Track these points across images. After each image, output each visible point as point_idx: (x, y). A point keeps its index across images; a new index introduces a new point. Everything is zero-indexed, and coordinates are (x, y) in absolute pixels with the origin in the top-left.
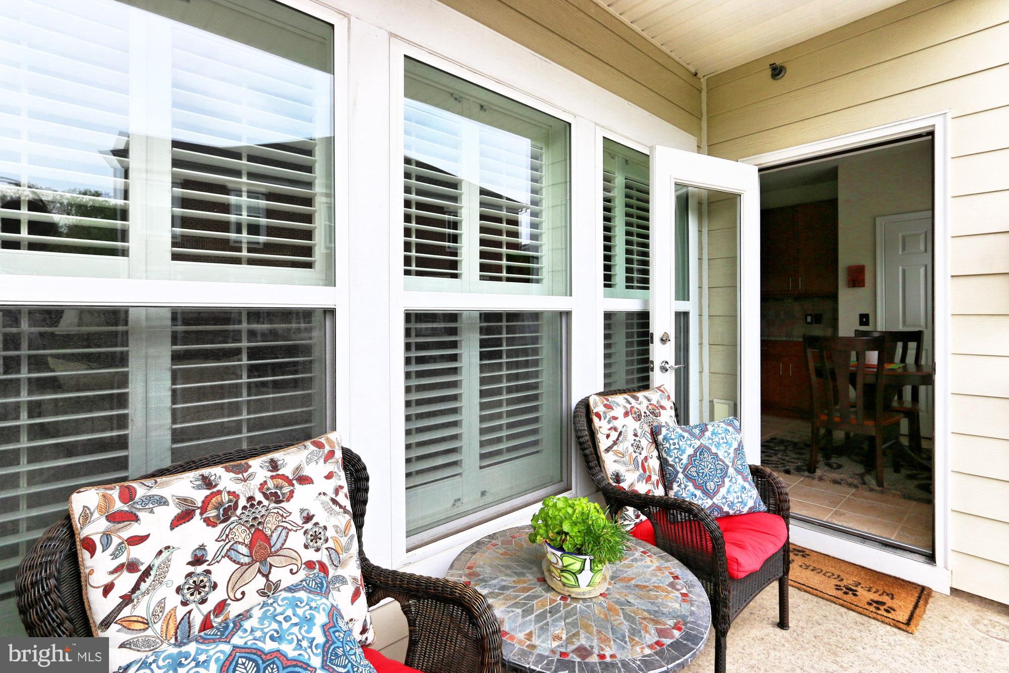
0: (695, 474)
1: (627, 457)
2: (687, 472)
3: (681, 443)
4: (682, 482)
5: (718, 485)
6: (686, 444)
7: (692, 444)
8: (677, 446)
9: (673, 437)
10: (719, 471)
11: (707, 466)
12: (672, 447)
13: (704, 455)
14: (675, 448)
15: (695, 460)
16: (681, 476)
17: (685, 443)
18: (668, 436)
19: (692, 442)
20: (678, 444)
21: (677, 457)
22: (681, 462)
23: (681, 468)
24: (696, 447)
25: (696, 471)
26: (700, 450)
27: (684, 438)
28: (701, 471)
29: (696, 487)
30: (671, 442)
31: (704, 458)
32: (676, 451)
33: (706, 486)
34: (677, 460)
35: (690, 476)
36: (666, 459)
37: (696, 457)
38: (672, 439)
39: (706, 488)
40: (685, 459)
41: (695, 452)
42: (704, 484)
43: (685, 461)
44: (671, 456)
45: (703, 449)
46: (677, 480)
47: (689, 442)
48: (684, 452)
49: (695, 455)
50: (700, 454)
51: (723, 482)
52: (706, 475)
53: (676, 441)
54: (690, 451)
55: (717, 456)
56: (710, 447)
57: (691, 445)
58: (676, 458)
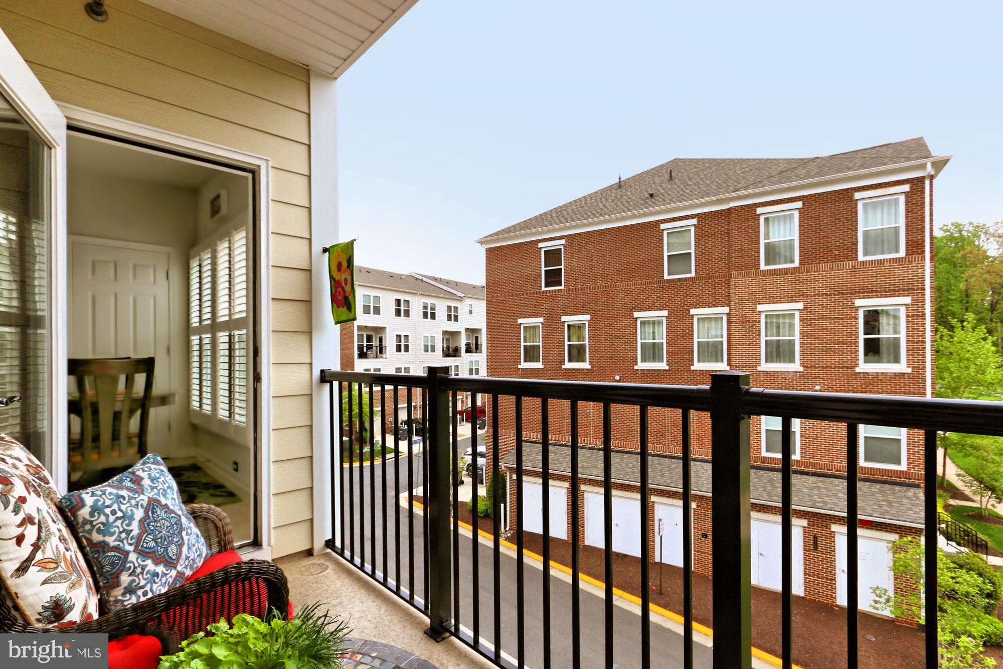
0: (152, 544)
1: (62, 564)
2: (142, 546)
3: (123, 507)
4: (137, 565)
5: (179, 545)
6: (131, 506)
7: (138, 502)
8: (119, 514)
9: (108, 502)
10: (175, 527)
11: (164, 525)
12: (112, 518)
13: (156, 512)
14: (118, 518)
15: (148, 525)
16: (133, 557)
17: (128, 505)
18: (99, 503)
19: (138, 500)
20: (120, 510)
21: (123, 531)
22: (131, 535)
23: (130, 545)
24: (145, 504)
25: (153, 540)
26: (151, 507)
27: (124, 498)
28: (159, 536)
29: (157, 562)
30: (108, 511)
31: (158, 516)
32: (119, 523)
33: (168, 553)
34: (123, 535)
35: (147, 550)
36: (104, 542)
37: (149, 518)
38: (108, 507)
39: (169, 556)
40: (135, 528)
41: (146, 513)
42: (165, 553)
43: (136, 531)
44: (112, 534)
45: (154, 505)
46: (128, 565)
47: (133, 502)
48: (131, 518)
49: (146, 516)
50: (153, 513)
51: (182, 538)
52: (165, 540)
53: (115, 507)
54: (139, 514)
55: (168, 507)
56: (158, 498)
57: (137, 505)
58: (121, 533)
